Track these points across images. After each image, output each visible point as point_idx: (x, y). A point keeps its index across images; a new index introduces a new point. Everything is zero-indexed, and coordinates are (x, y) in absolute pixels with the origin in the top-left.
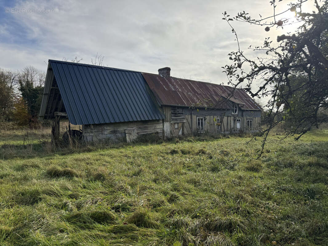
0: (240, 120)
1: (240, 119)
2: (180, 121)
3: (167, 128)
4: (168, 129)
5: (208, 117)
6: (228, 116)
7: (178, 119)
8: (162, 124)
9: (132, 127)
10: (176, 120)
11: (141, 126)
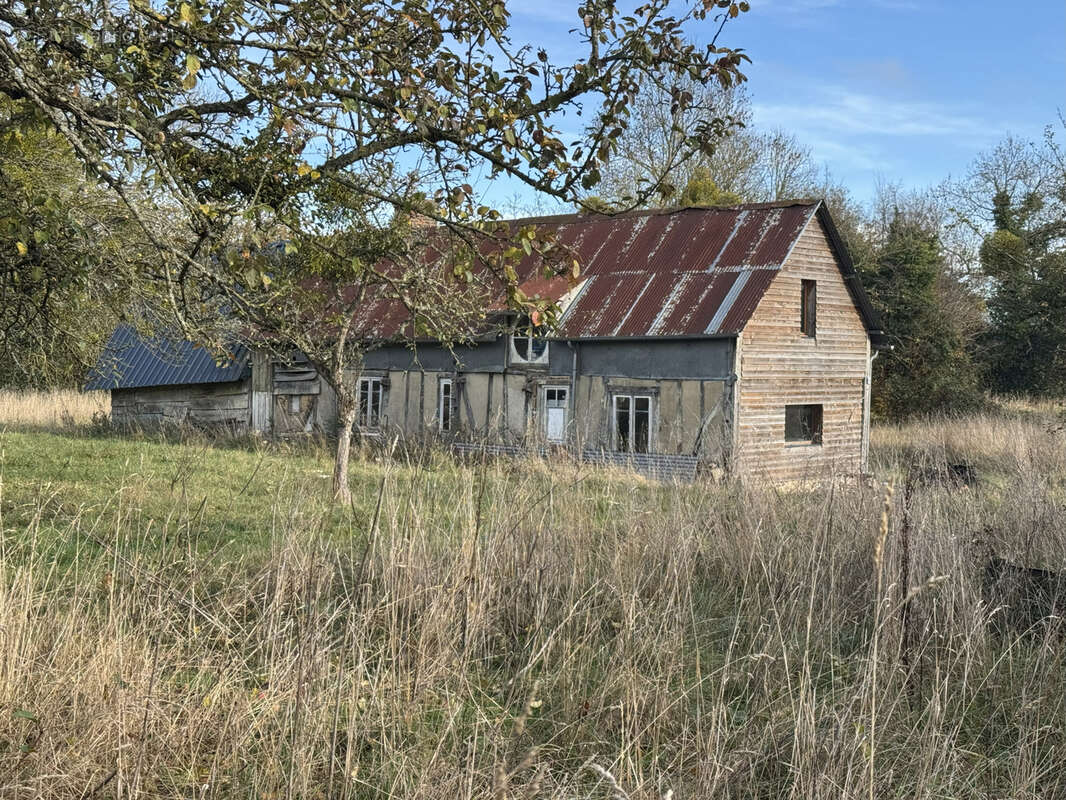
0: (562, 394)
1: (566, 388)
2: (301, 388)
3: (261, 411)
4: (264, 411)
5: (397, 379)
6: (491, 375)
7: (293, 384)
8: (246, 397)
9: (180, 399)
10: (289, 384)
11: (201, 400)
